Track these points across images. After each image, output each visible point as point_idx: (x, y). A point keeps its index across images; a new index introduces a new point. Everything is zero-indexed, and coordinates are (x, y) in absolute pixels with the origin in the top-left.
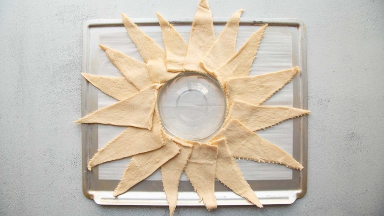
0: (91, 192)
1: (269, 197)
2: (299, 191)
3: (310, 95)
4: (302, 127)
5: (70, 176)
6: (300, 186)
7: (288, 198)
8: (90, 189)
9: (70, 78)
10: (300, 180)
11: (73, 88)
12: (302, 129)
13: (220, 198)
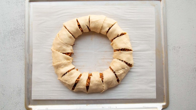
0: (30, 107)
1: (144, 107)
2: (164, 104)
4: (164, 62)
5: (16, 102)
6: (164, 100)
7: (157, 108)
8: (29, 104)
9: (15, 39)
10: (164, 97)
11: (17, 45)
12: (164, 64)
13: (113, 108)
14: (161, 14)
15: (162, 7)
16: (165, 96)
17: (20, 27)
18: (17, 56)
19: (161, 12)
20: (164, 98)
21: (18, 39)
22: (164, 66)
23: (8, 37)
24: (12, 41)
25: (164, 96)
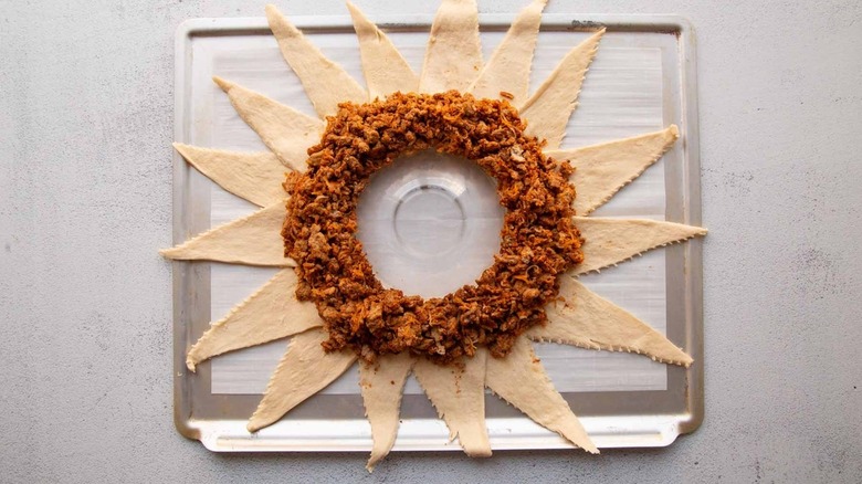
0: (193, 424)
1: (614, 430)
2: (686, 417)
3: (705, 165)
4: (688, 265)
6: (685, 402)
7: (659, 433)
8: (190, 416)
9: (142, 144)
11: (152, 168)
12: (688, 271)
13: (497, 433)
14: (681, 82)
15: (681, 57)
16: (689, 390)
17: (161, 101)
18: (150, 206)
19: (681, 77)
20: (686, 393)
21: (154, 145)
22: (688, 278)
23: (118, 137)
24: (132, 154)
25: (686, 388)
